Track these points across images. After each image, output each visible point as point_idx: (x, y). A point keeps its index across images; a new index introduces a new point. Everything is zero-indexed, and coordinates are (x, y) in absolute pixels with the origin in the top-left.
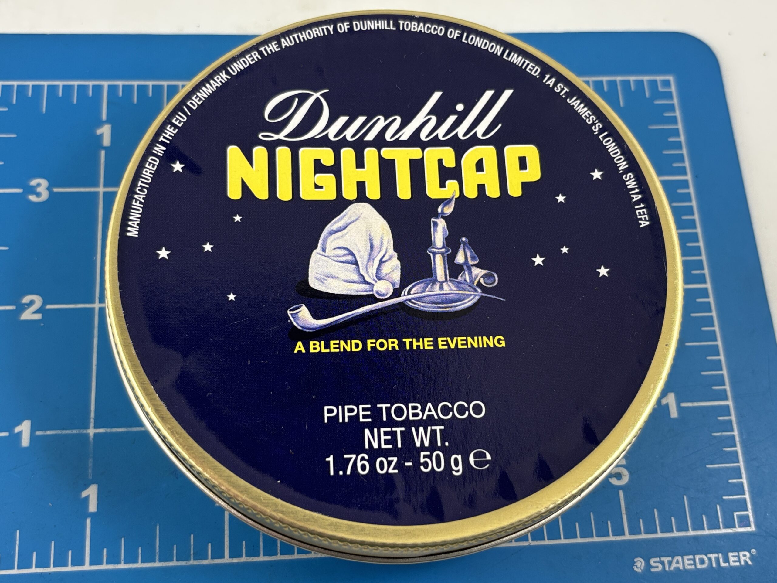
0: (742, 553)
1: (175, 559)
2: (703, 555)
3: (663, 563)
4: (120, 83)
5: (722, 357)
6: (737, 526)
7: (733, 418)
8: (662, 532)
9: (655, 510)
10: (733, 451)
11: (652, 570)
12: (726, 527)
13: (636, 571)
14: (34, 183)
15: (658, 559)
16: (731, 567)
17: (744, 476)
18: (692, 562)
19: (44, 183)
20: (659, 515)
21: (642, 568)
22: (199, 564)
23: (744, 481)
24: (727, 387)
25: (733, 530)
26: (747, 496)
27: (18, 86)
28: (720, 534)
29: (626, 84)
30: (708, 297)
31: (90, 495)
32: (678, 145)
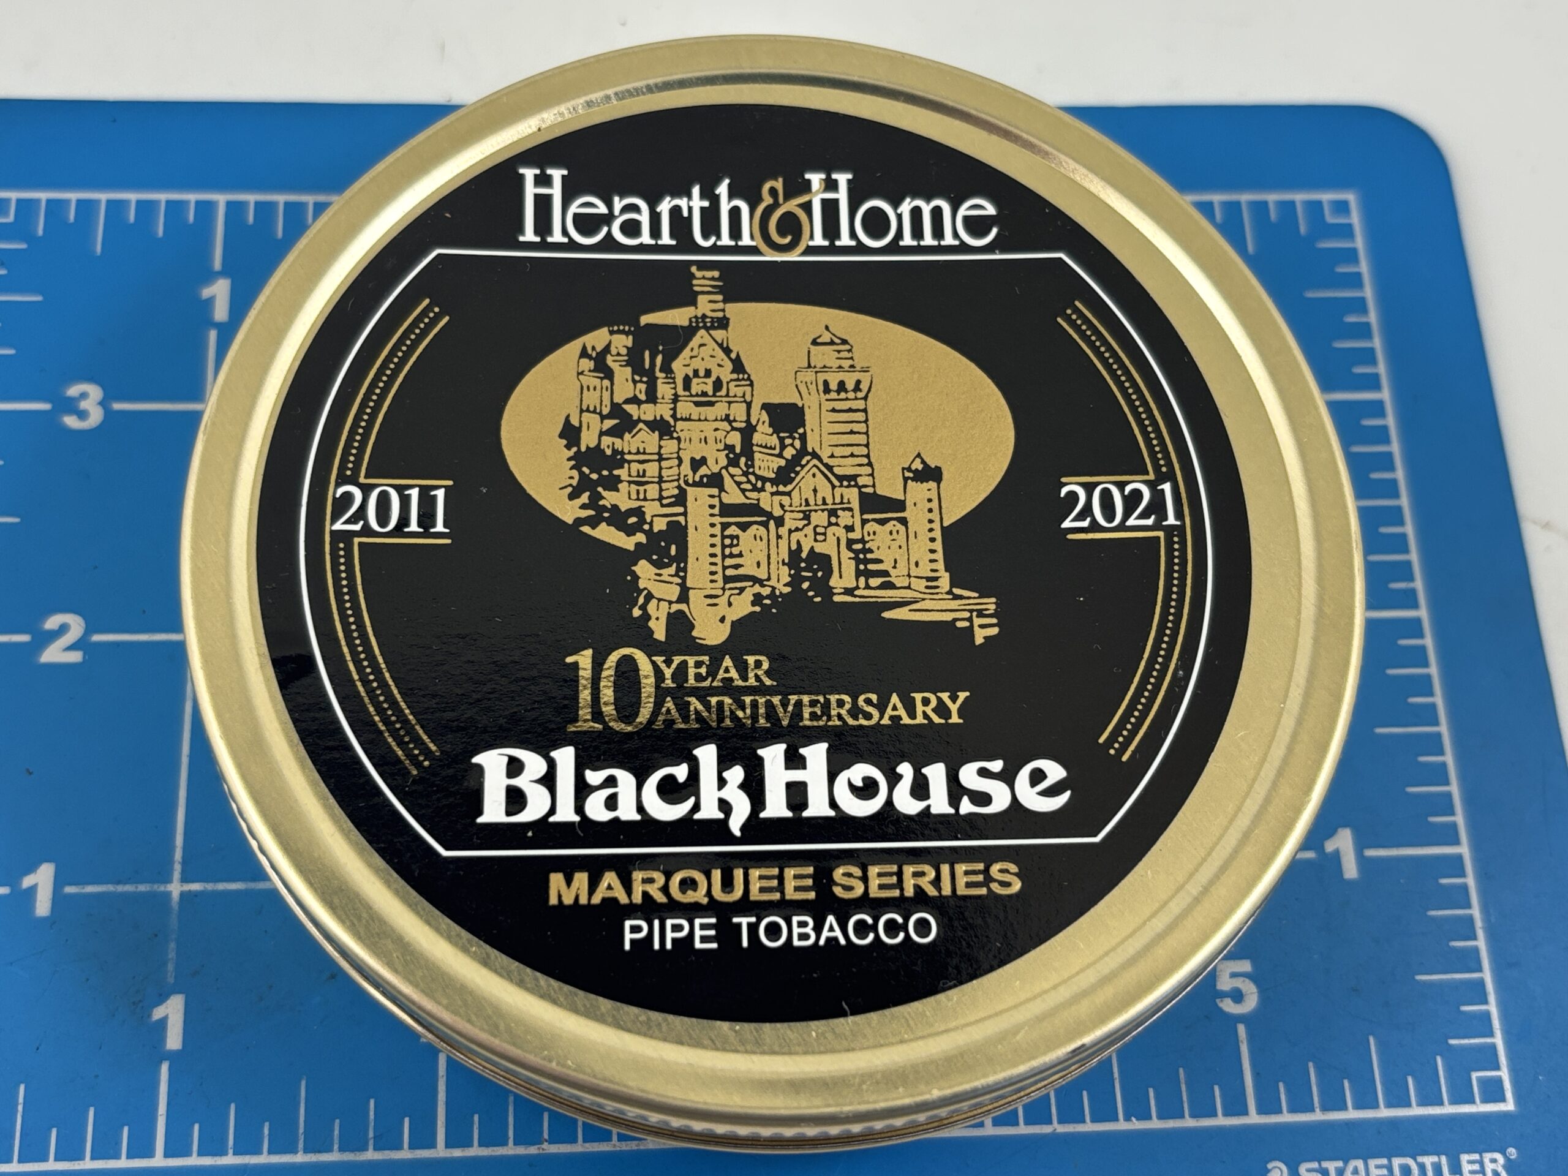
0: (1487, 1156)
1: (336, 1147)
2: (1408, 1158)
3: (1325, 1173)
4: (251, 198)
5: (1449, 758)
6: (1477, 1100)
7: (1470, 881)
8: (1325, 1109)
9: (1311, 1066)
10: (1470, 947)
12: (1454, 1101)
14: (73, 391)
15: (1315, 1165)
17: (1492, 998)
18: (1385, 1172)
19: (94, 392)
20: (1318, 1076)
22: (384, 1158)
23: (1493, 1008)
24: (1459, 819)
25: (1469, 1108)
26: (1498, 1040)
27: (49, 202)
28: (1442, 1115)
29: (1260, 208)
30: (1421, 636)
31: (170, 1016)
32: (1364, 331)
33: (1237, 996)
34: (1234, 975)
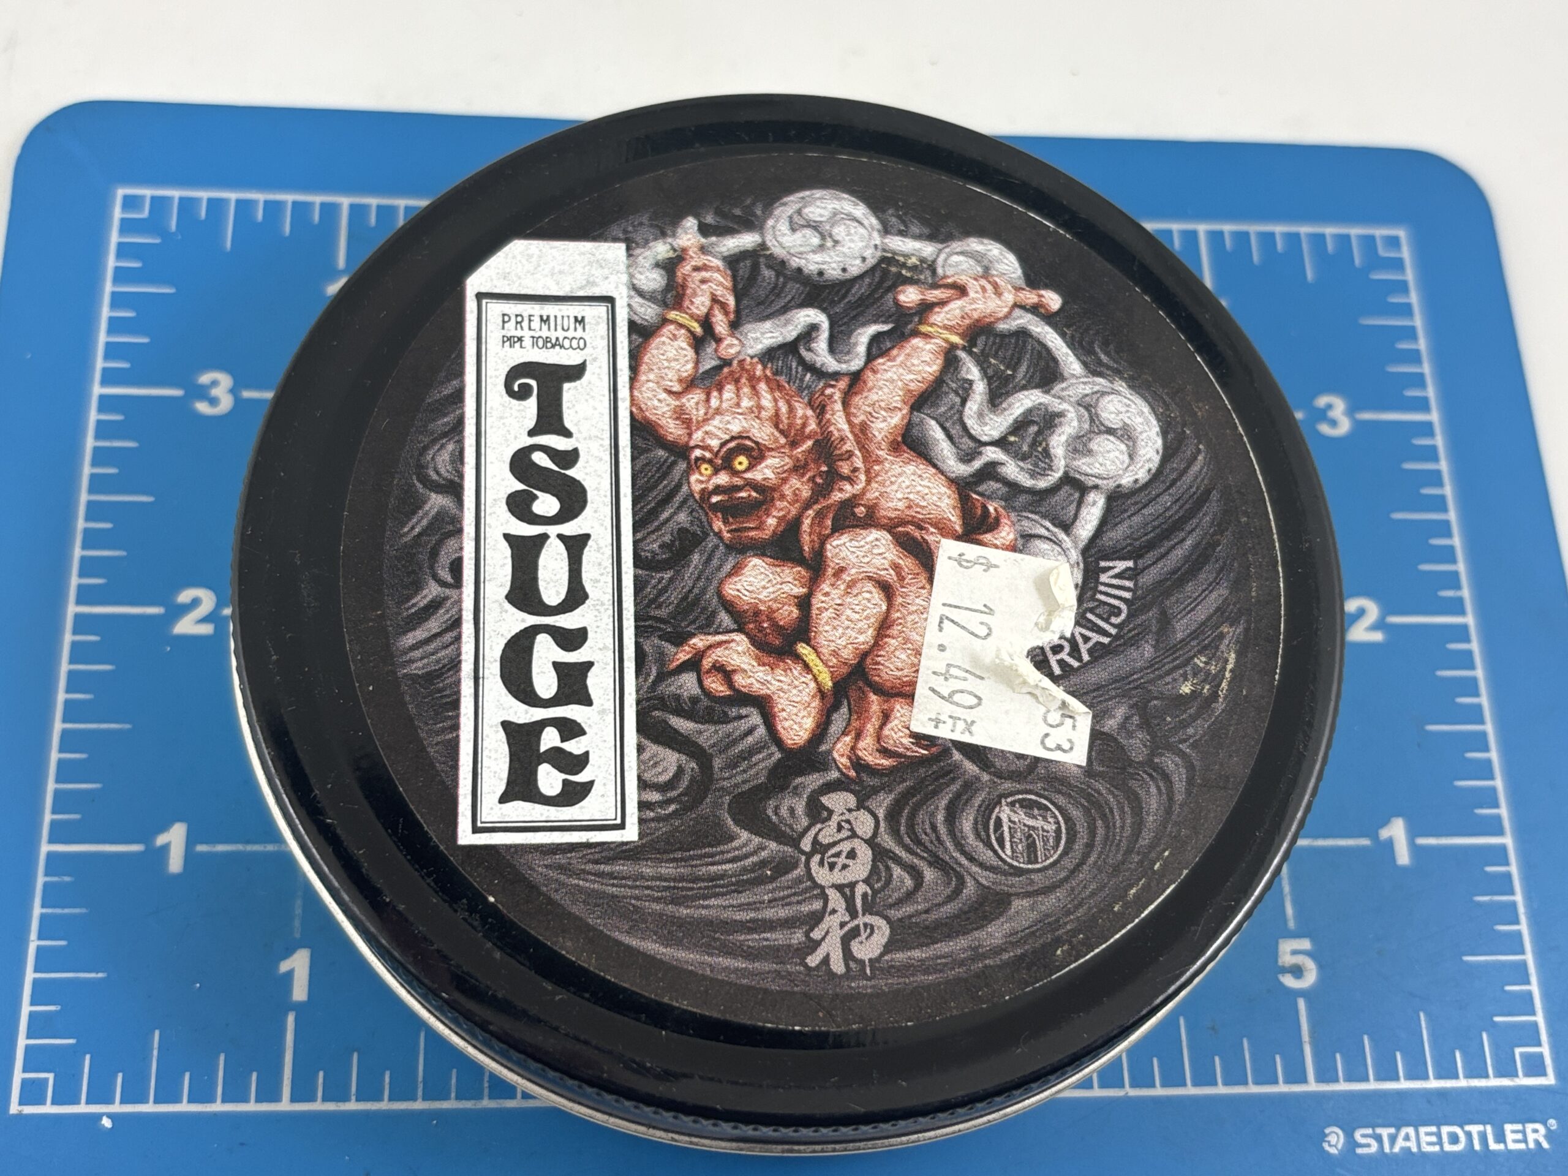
0: (1530, 1127)
1: (453, 1095)
2: (1455, 1127)
3: (1379, 1139)
4: (373, 201)
5: (1494, 755)
6: (1520, 1073)
7: (1514, 869)
8: (1378, 1079)
9: (1366, 1038)
10: (1514, 931)
11: (1359, 1151)
12: (1500, 1074)
13: (1328, 1153)
14: (205, 379)
15: (1369, 1131)
16: (1510, 1151)
17: (1534, 979)
18: (1434, 1139)
19: (225, 380)
20: (1372, 1048)
21: (1340, 1146)
22: (499, 1106)
23: (1534, 988)
24: (1504, 811)
25: (1512, 1080)
26: (1540, 1018)
27: (182, 200)
28: (1487, 1088)
29: (1318, 240)
30: (1467, 640)
31: (296, 969)
32: (1414, 357)
33: (1297, 971)
34: (1295, 952)
